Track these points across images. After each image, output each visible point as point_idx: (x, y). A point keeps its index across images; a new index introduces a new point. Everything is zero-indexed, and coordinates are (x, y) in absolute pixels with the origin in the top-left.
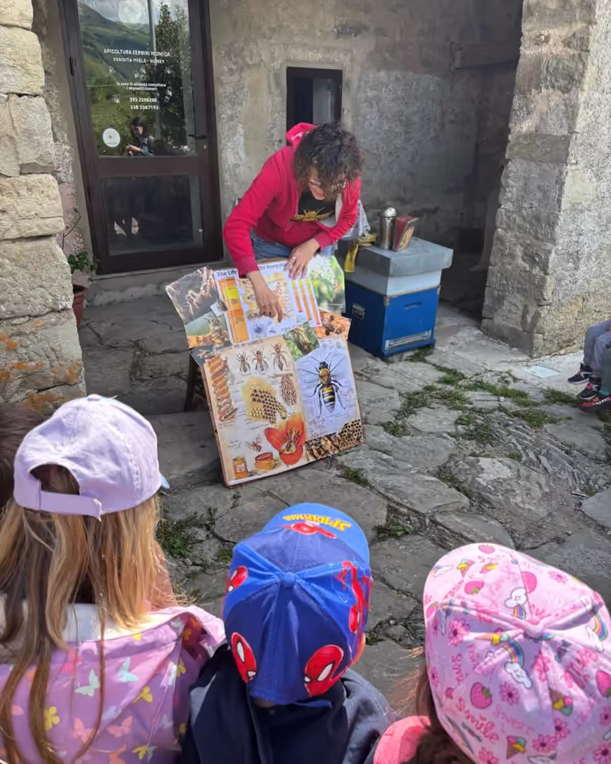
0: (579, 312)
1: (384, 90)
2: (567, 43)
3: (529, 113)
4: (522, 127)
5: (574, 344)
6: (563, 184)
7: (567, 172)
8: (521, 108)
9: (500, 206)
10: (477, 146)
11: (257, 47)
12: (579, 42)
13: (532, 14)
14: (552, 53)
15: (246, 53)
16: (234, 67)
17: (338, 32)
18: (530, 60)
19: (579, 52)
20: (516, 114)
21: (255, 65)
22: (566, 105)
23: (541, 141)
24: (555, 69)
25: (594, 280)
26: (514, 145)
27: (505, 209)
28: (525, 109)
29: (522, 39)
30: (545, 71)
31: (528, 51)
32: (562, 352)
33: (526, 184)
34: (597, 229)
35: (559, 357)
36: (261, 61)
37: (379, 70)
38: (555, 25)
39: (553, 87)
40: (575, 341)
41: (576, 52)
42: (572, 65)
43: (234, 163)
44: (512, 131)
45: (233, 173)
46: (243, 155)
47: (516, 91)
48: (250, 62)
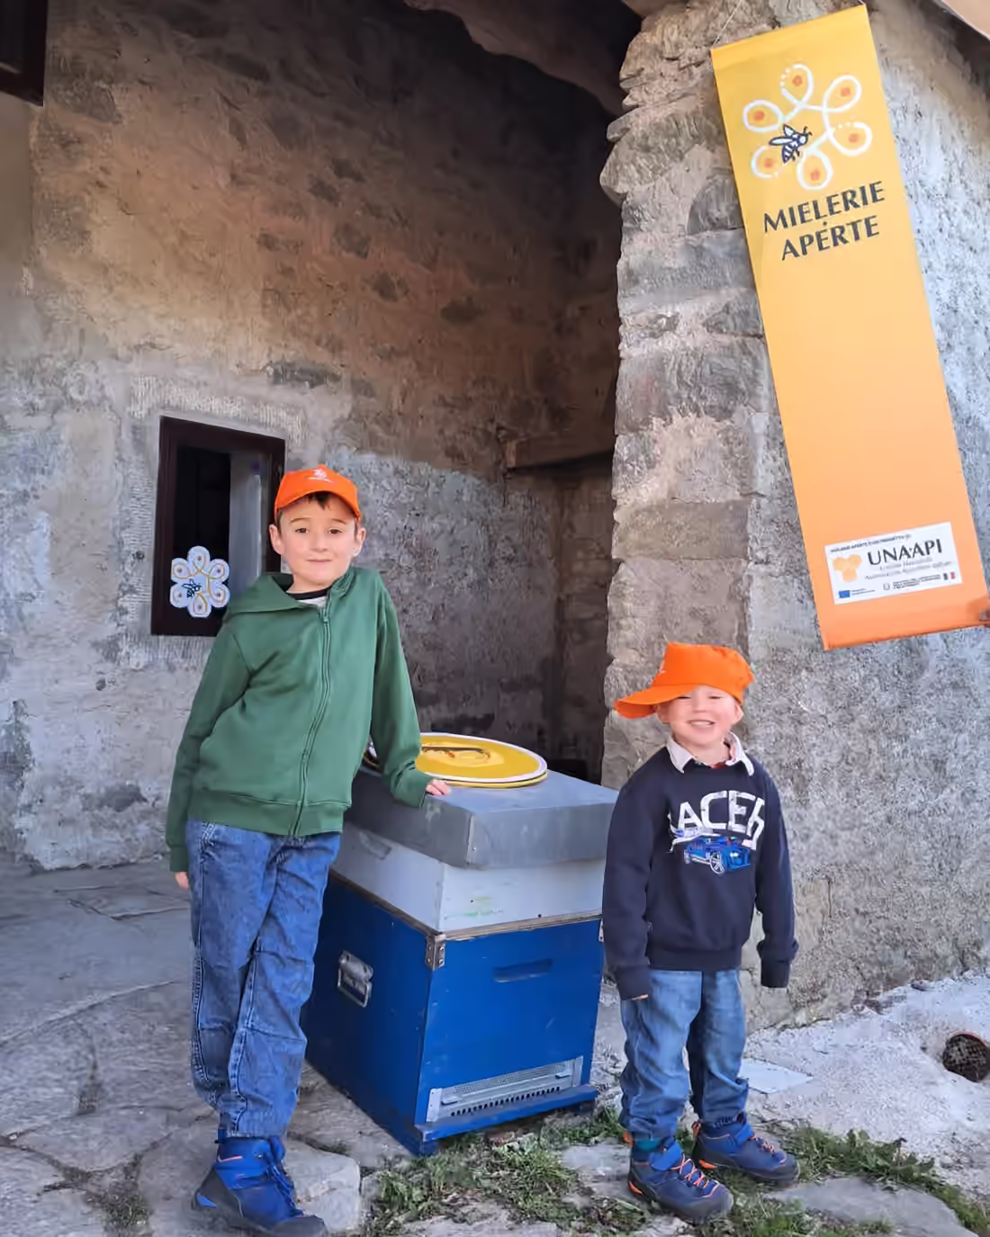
0: (823, 912)
1: (371, 486)
2: (714, 326)
3: (651, 464)
4: (638, 495)
5: (824, 996)
6: (745, 600)
7: (750, 577)
8: (631, 457)
9: (610, 660)
10: (560, 605)
11: (96, 370)
12: (738, 321)
13: (636, 282)
14: (686, 349)
15: (68, 379)
16: (40, 403)
17: (276, 372)
18: (641, 366)
19: (739, 339)
20: (624, 469)
21: (88, 404)
22: (727, 441)
23: (683, 517)
24: (695, 375)
25: (845, 835)
26: (627, 530)
27: (624, 667)
28: (642, 458)
29: (621, 329)
30: (674, 382)
31: (635, 351)
32: (801, 1017)
33: (662, 609)
34: (832, 718)
35: (795, 1031)
36: (104, 397)
37: (360, 450)
38: (685, 296)
39: (696, 410)
40: (828, 990)
41: (734, 339)
42: (731, 364)
43: (21, 589)
44: (620, 502)
45: (14, 612)
46: (44, 576)
47: (620, 423)
48: (76, 396)
